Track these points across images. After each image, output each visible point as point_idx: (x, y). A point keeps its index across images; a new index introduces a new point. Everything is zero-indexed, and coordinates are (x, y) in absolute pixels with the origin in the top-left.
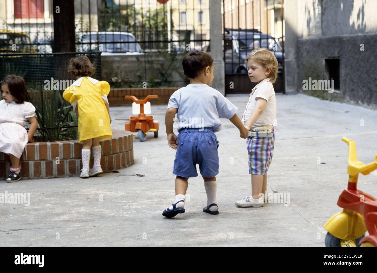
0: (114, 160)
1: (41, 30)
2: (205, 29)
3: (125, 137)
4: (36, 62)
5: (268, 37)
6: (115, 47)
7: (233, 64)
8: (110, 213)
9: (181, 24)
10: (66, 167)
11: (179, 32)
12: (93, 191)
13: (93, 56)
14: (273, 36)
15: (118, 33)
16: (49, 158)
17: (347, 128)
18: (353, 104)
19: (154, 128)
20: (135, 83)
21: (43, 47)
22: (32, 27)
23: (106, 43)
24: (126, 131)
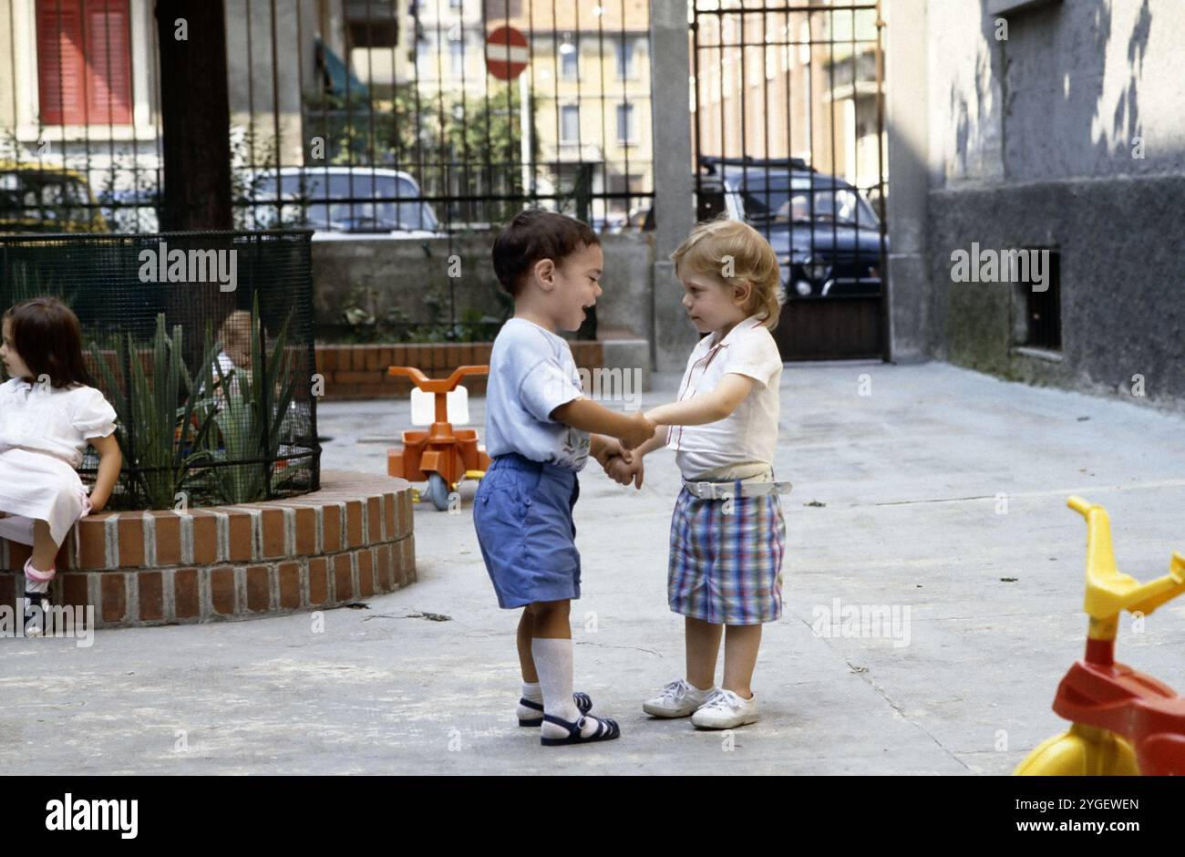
0: (355, 568)
1: (126, 161)
2: (640, 161)
3: (389, 497)
4: (109, 261)
5: (835, 185)
6: (356, 214)
8: (342, 736)
9: (561, 142)
10: (205, 589)
11: (557, 168)
12: (288, 665)
13: (288, 241)
14: (851, 181)
15: (368, 171)
16: (150, 561)
17: (1083, 471)
18: (1101, 396)
19: (478, 468)
20: (419, 328)
21: (130, 213)
22: (97, 152)
23: (328, 202)
24: (391, 477)
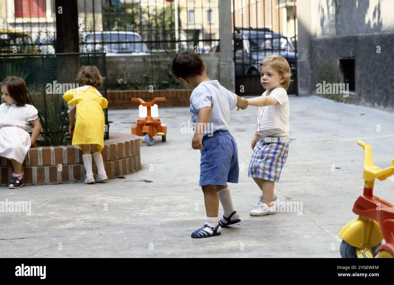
0: (121, 165)
1: (43, 29)
2: (215, 28)
3: (132, 141)
4: (38, 63)
5: (280, 37)
6: (120, 47)
7: (243, 64)
8: (117, 221)
9: (189, 22)
10: (71, 172)
11: (187, 31)
12: (99, 197)
13: (97, 56)
14: (285, 35)
15: (124, 33)
16: (53, 163)
17: (362, 132)
18: (368, 107)
19: (161, 131)
20: (142, 85)
21: (45, 47)
22: (34, 26)
23: (111, 43)
24: (133, 135)
